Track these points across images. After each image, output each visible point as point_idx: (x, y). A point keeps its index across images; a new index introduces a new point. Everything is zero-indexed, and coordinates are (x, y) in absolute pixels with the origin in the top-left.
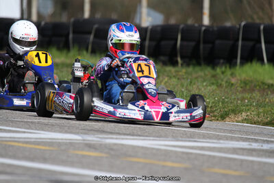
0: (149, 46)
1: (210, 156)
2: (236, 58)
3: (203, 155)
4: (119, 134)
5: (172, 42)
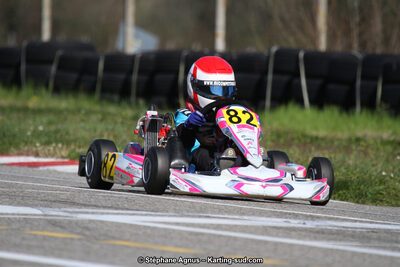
0: (138, 83)
1: (230, 237)
2: (264, 98)
3: (220, 236)
4: (96, 206)
5: (172, 76)
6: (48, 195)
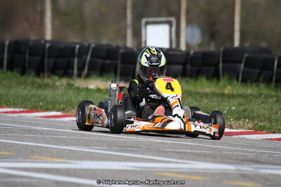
6: (240, 155)
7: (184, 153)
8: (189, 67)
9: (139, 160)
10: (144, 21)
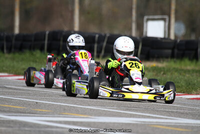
7: (172, 112)
8: (176, 51)
9: (139, 116)
10: (146, 18)
